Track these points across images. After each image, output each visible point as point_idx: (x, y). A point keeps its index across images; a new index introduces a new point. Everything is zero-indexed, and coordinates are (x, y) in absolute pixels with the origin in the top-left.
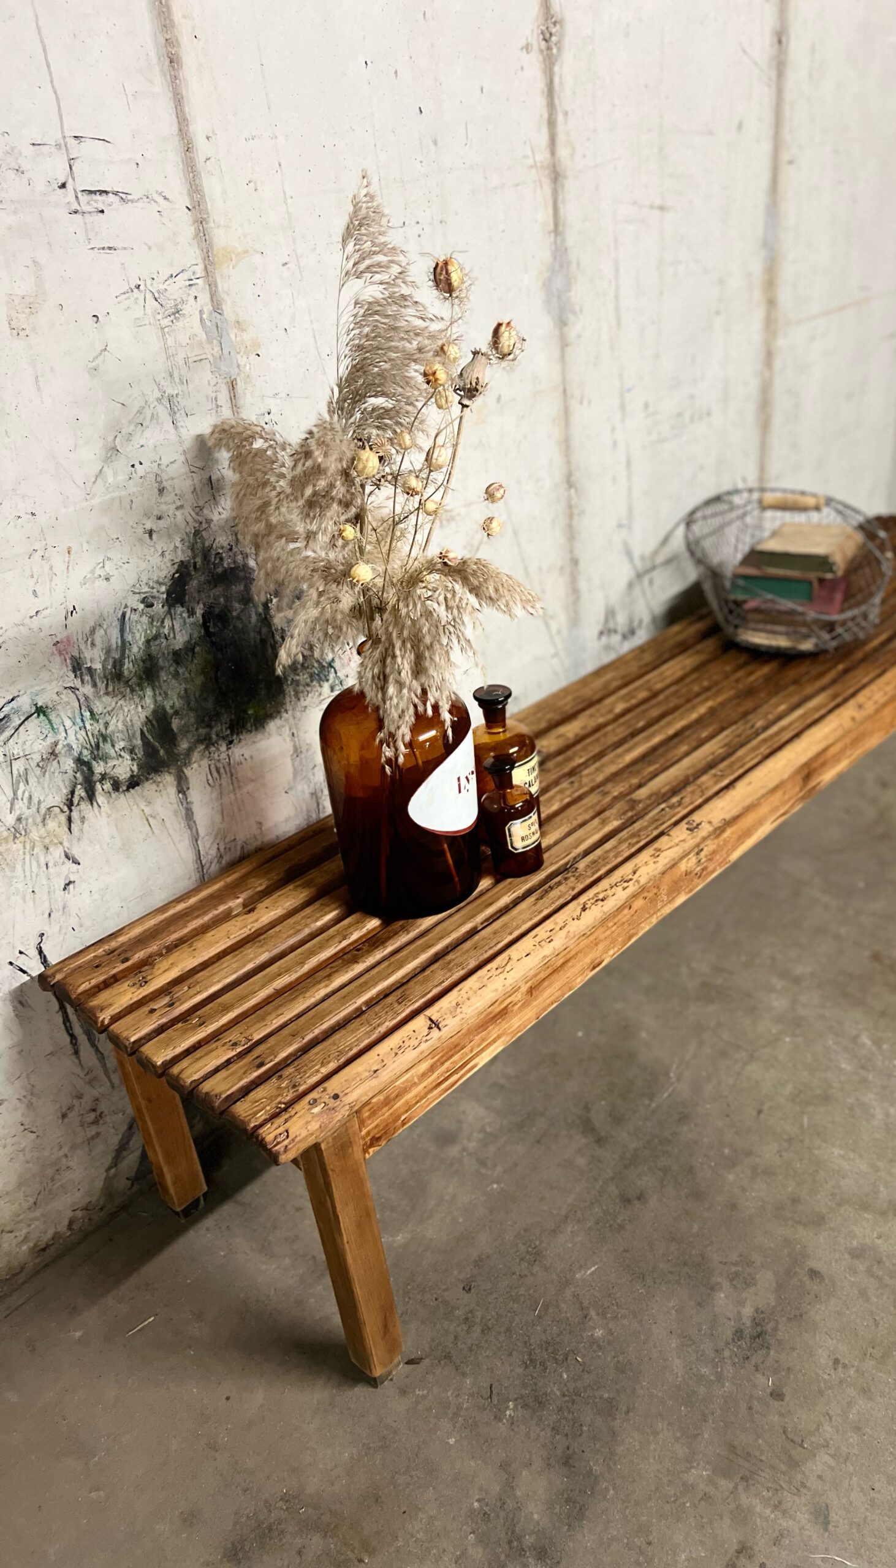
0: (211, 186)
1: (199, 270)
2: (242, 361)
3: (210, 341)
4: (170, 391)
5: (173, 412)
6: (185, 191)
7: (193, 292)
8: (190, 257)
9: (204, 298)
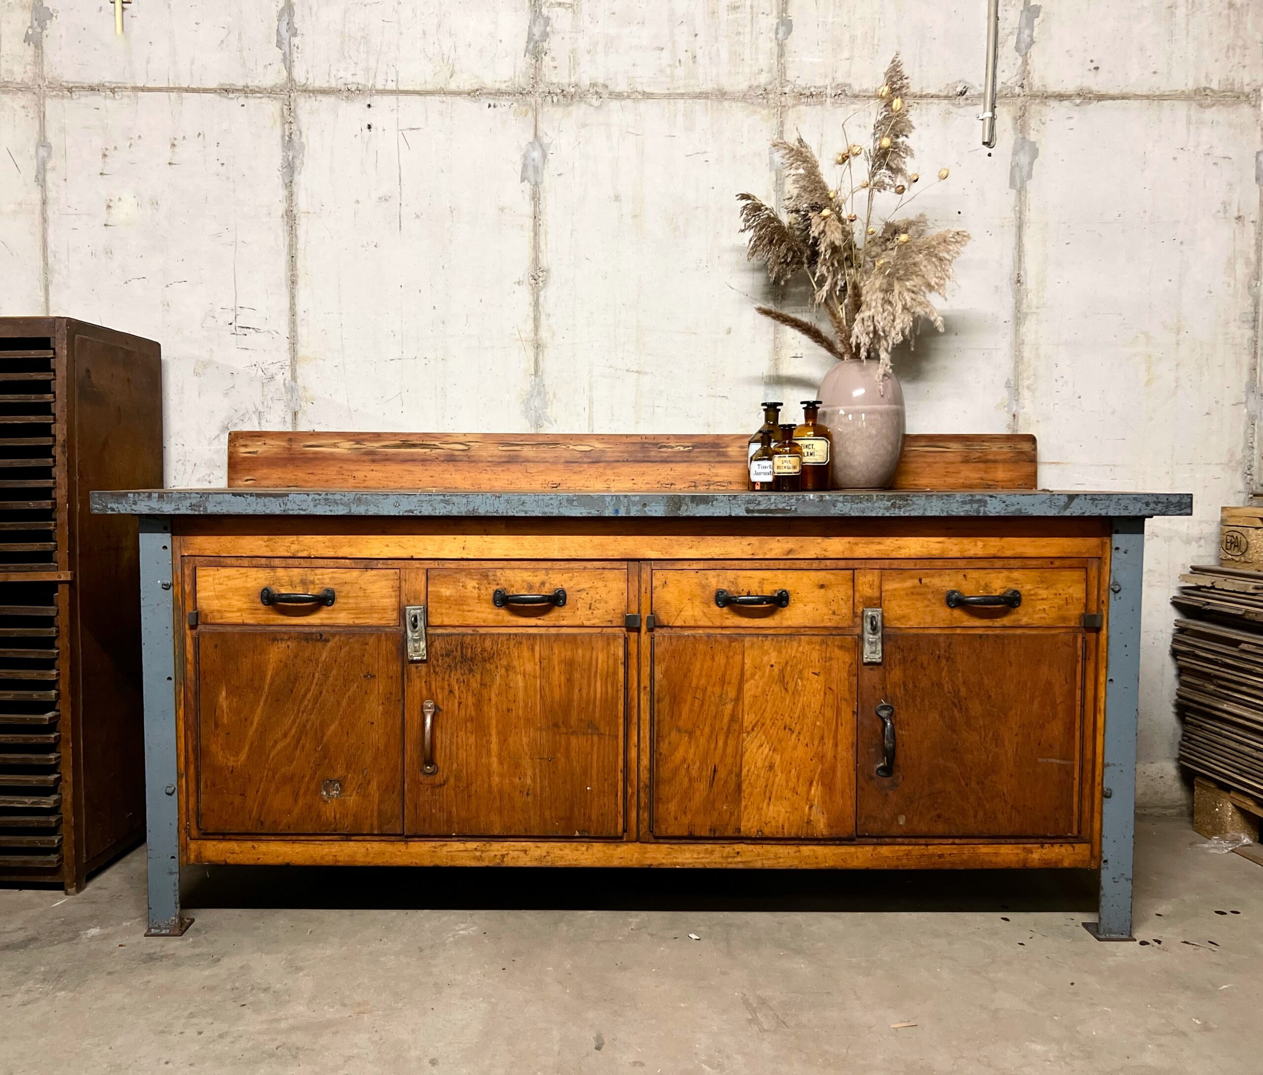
0: (302, 331)
1: (288, 363)
2: (303, 404)
3: (287, 392)
4: (260, 409)
5: (260, 419)
6: (287, 332)
7: (283, 371)
8: (286, 357)
9: (288, 374)
